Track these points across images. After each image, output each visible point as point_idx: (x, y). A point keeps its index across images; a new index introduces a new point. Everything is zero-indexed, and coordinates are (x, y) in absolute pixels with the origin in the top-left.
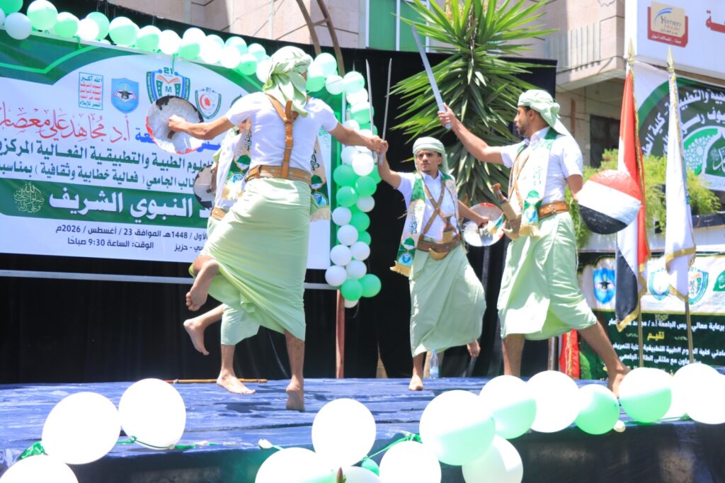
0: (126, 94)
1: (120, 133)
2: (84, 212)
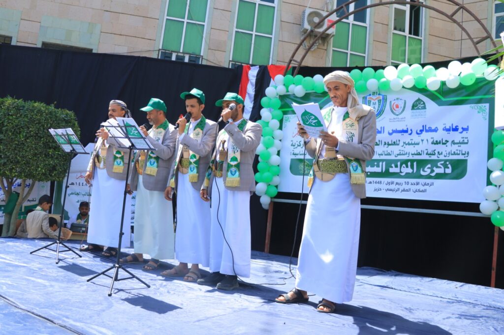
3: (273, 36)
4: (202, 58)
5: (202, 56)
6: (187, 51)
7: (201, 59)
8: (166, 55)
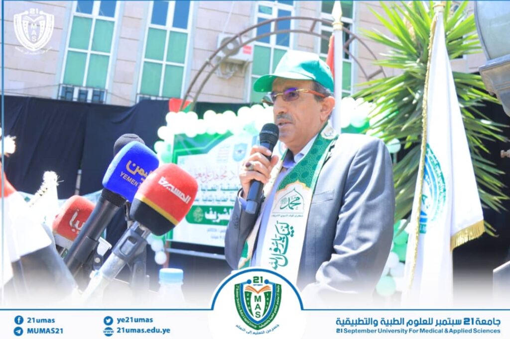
0: (240, 151)
1: (233, 174)
2: (218, 221)
3: (185, 65)
4: (107, 93)
5: (107, 90)
6: (90, 84)
7: (105, 93)
8: (69, 90)
